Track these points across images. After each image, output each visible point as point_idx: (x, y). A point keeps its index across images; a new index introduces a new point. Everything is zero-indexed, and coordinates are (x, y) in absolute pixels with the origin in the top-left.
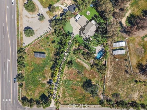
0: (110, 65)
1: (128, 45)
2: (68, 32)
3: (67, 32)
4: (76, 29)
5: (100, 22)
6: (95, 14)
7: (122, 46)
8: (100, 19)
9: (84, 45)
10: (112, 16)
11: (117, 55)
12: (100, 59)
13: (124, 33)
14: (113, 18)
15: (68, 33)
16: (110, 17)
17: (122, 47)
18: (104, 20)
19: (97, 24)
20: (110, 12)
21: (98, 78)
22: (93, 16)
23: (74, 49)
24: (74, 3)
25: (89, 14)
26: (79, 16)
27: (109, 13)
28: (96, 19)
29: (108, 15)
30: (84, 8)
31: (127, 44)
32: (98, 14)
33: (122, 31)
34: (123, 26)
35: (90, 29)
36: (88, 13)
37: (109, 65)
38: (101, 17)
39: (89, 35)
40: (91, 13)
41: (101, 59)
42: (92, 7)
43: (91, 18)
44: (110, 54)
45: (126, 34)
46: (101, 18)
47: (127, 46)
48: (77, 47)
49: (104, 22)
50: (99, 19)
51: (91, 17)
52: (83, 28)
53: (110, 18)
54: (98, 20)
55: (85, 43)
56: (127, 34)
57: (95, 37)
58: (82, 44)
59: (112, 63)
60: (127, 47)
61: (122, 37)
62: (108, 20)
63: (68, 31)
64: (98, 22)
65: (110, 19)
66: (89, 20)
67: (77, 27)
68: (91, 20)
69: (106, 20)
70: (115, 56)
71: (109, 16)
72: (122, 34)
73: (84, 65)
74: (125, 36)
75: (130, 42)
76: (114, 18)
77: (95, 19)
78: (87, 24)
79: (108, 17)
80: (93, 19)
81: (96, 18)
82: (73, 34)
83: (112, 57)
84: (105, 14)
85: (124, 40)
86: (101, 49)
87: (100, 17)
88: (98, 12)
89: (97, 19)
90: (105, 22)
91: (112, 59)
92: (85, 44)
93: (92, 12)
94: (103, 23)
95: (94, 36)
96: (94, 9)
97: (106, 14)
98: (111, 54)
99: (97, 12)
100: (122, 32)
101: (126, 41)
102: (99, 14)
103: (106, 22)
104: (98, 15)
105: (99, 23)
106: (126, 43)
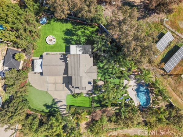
0: (179, 96)
1: (178, 29)
2: (47, 106)
3: (44, 108)
4: (56, 90)
5: (87, 36)
6: (64, 30)
7: (171, 42)
8: (83, 30)
9: (97, 103)
10: (99, 4)
11: (175, 68)
12: (151, 102)
13: (150, 16)
14: (103, 7)
15: (48, 109)
16: (97, 11)
17: (172, 45)
18: (90, 25)
19: (86, 46)
20: (88, 3)
21: (175, 134)
22: (63, 36)
23: (86, 126)
24: (7, 47)
25: (55, 40)
26: (38, 62)
27: (87, 5)
28: (75, 38)
29: (90, 12)
30: (32, 39)
31: (175, 31)
32: (69, 26)
33: (143, 14)
34: (135, 4)
35: (81, 70)
36: (51, 40)
37: (178, 98)
38: (80, 26)
39: (90, 83)
40: (55, 35)
41: (153, 101)
42: (48, 23)
43: (64, 45)
44: (160, 76)
45: (156, 14)
46: (82, 28)
47: (178, 34)
48: (88, 117)
49: (95, 29)
50: (79, 33)
51: (63, 41)
52: (66, 76)
53: (98, 13)
54: (80, 36)
55: (96, 99)
56: (158, 13)
57: (102, 71)
58: (91, 106)
59: (179, 90)
60: (180, 37)
61: (152, 25)
62: (99, 19)
63: (44, 105)
64: (83, 39)
65: (99, 15)
66: (65, 50)
67: (54, 83)
68: (68, 49)
69: (96, 22)
70: (175, 73)
71: (93, 11)
72: (148, 21)
73: (130, 135)
74: (157, 20)
75: (178, 22)
76: (106, 5)
77: (72, 39)
78: (66, 64)
79: (93, 16)
80: (68, 42)
81: (74, 34)
82: (60, 101)
83: (170, 79)
84: (83, 15)
85: (163, 27)
86: (135, 84)
87: (77, 27)
88: (66, 21)
89: (77, 35)
90: (97, 28)
91: (172, 82)
92: (96, 101)
93: (56, 32)
94: (92, 33)
95: (99, 71)
96: (55, 23)
97: (83, 12)
98: (162, 75)
99: (65, 24)
100: (144, 17)
101: (168, 26)
102: (73, 23)
103: (99, 27)
104: (72, 26)
105: (86, 39)
106: (172, 30)
